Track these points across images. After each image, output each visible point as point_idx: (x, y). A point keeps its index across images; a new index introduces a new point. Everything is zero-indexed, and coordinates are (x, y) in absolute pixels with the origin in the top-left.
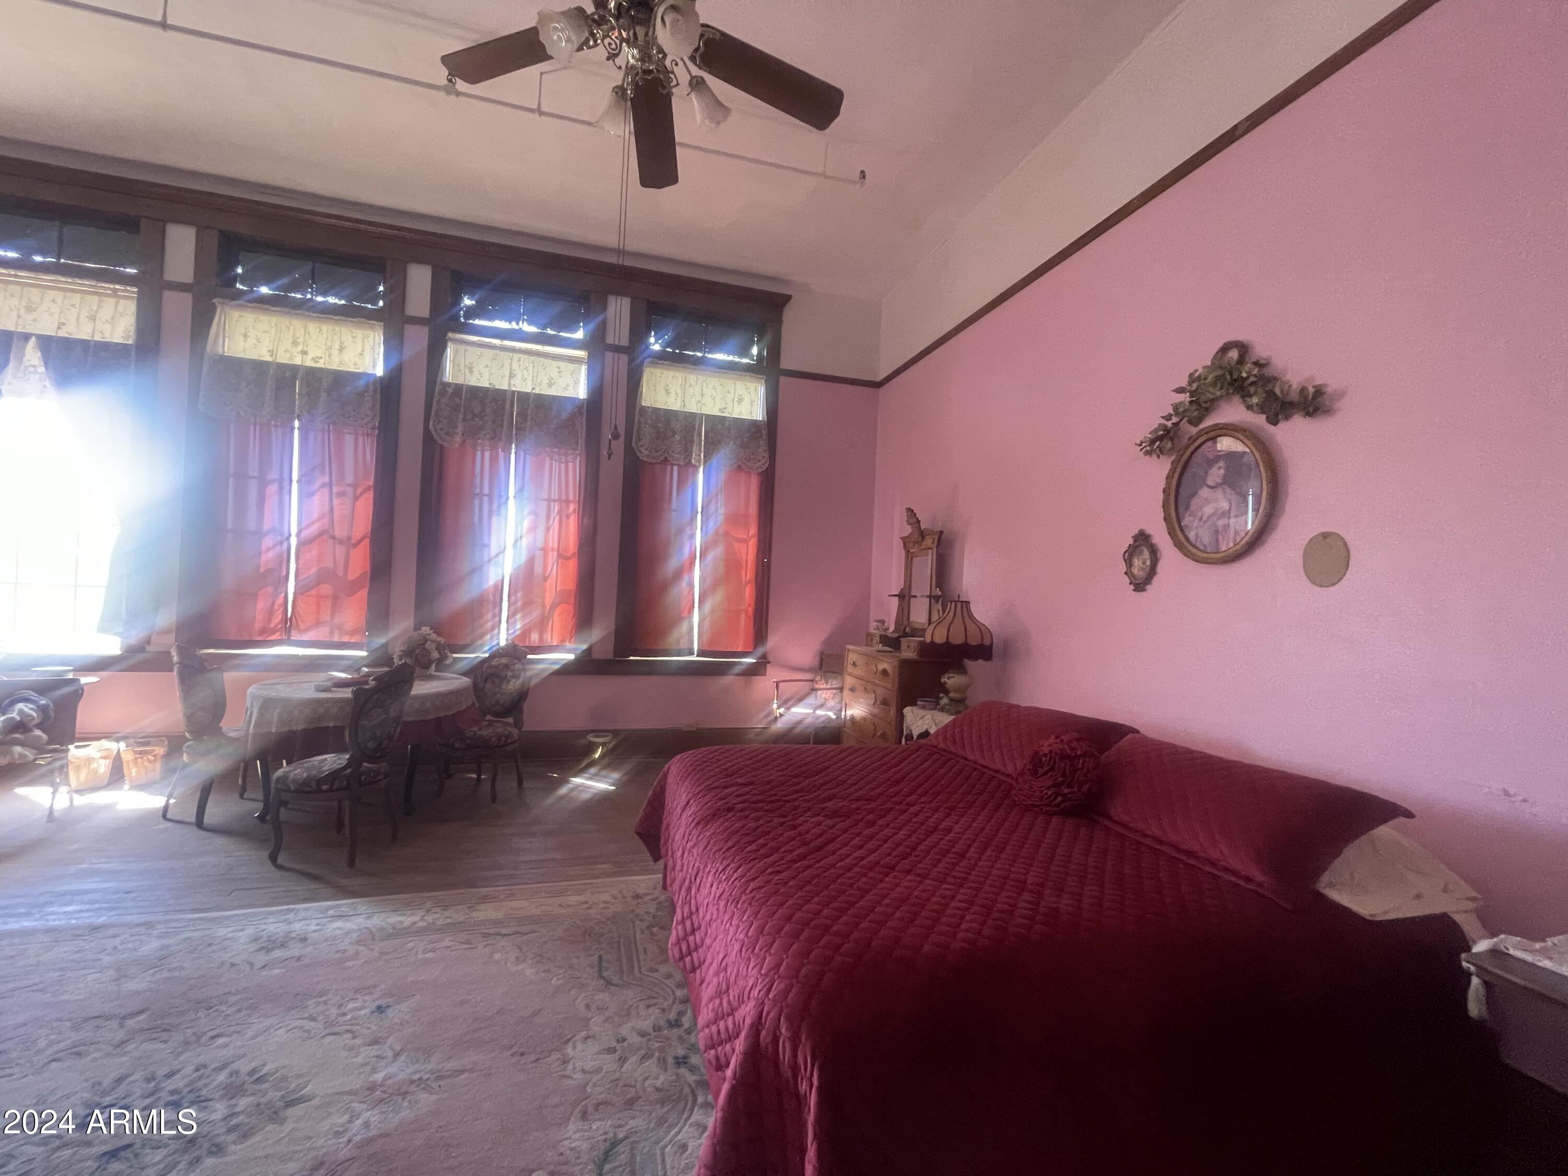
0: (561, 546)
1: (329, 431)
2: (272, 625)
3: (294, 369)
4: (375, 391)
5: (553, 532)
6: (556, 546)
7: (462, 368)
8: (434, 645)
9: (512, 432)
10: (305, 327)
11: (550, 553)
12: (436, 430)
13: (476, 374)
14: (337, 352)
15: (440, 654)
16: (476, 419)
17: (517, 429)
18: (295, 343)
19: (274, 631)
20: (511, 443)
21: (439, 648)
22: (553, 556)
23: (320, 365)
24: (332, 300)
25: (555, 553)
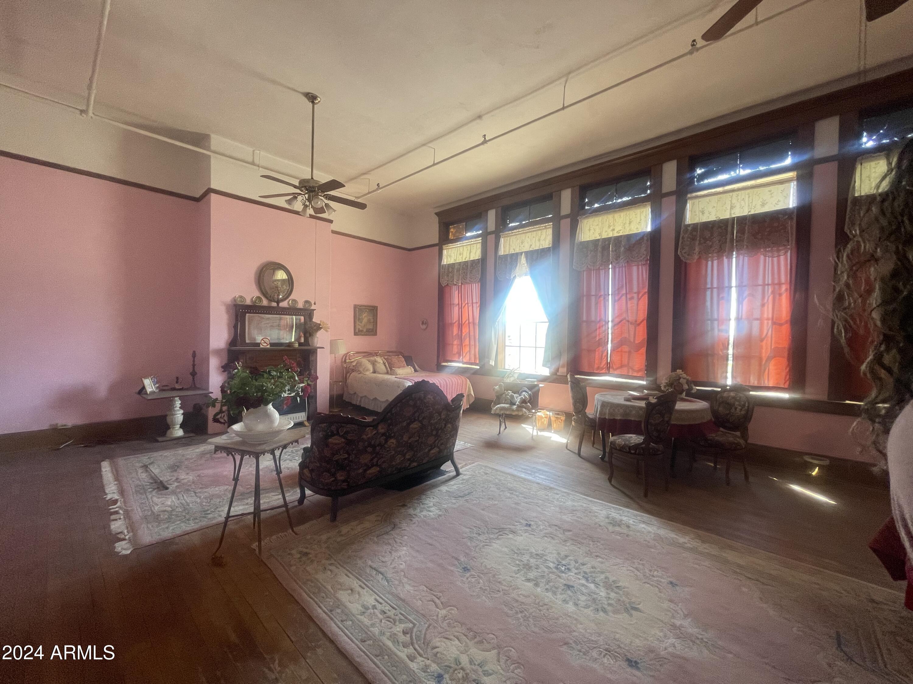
0: (775, 316)
1: (625, 267)
2: (602, 366)
3: (609, 239)
4: (647, 240)
5: (768, 307)
6: (770, 316)
7: (697, 213)
8: (685, 381)
9: (733, 244)
10: (613, 217)
11: (766, 322)
12: (682, 254)
13: (706, 214)
14: (628, 225)
15: (688, 386)
16: (708, 242)
17: (737, 241)
18: (609, 227)
19: (602, 369)
20: (733, 251)
21: (688, 382)
22: (768, 323)
23: (621, 234)
24: (625, 199)
25: (770, 322)
